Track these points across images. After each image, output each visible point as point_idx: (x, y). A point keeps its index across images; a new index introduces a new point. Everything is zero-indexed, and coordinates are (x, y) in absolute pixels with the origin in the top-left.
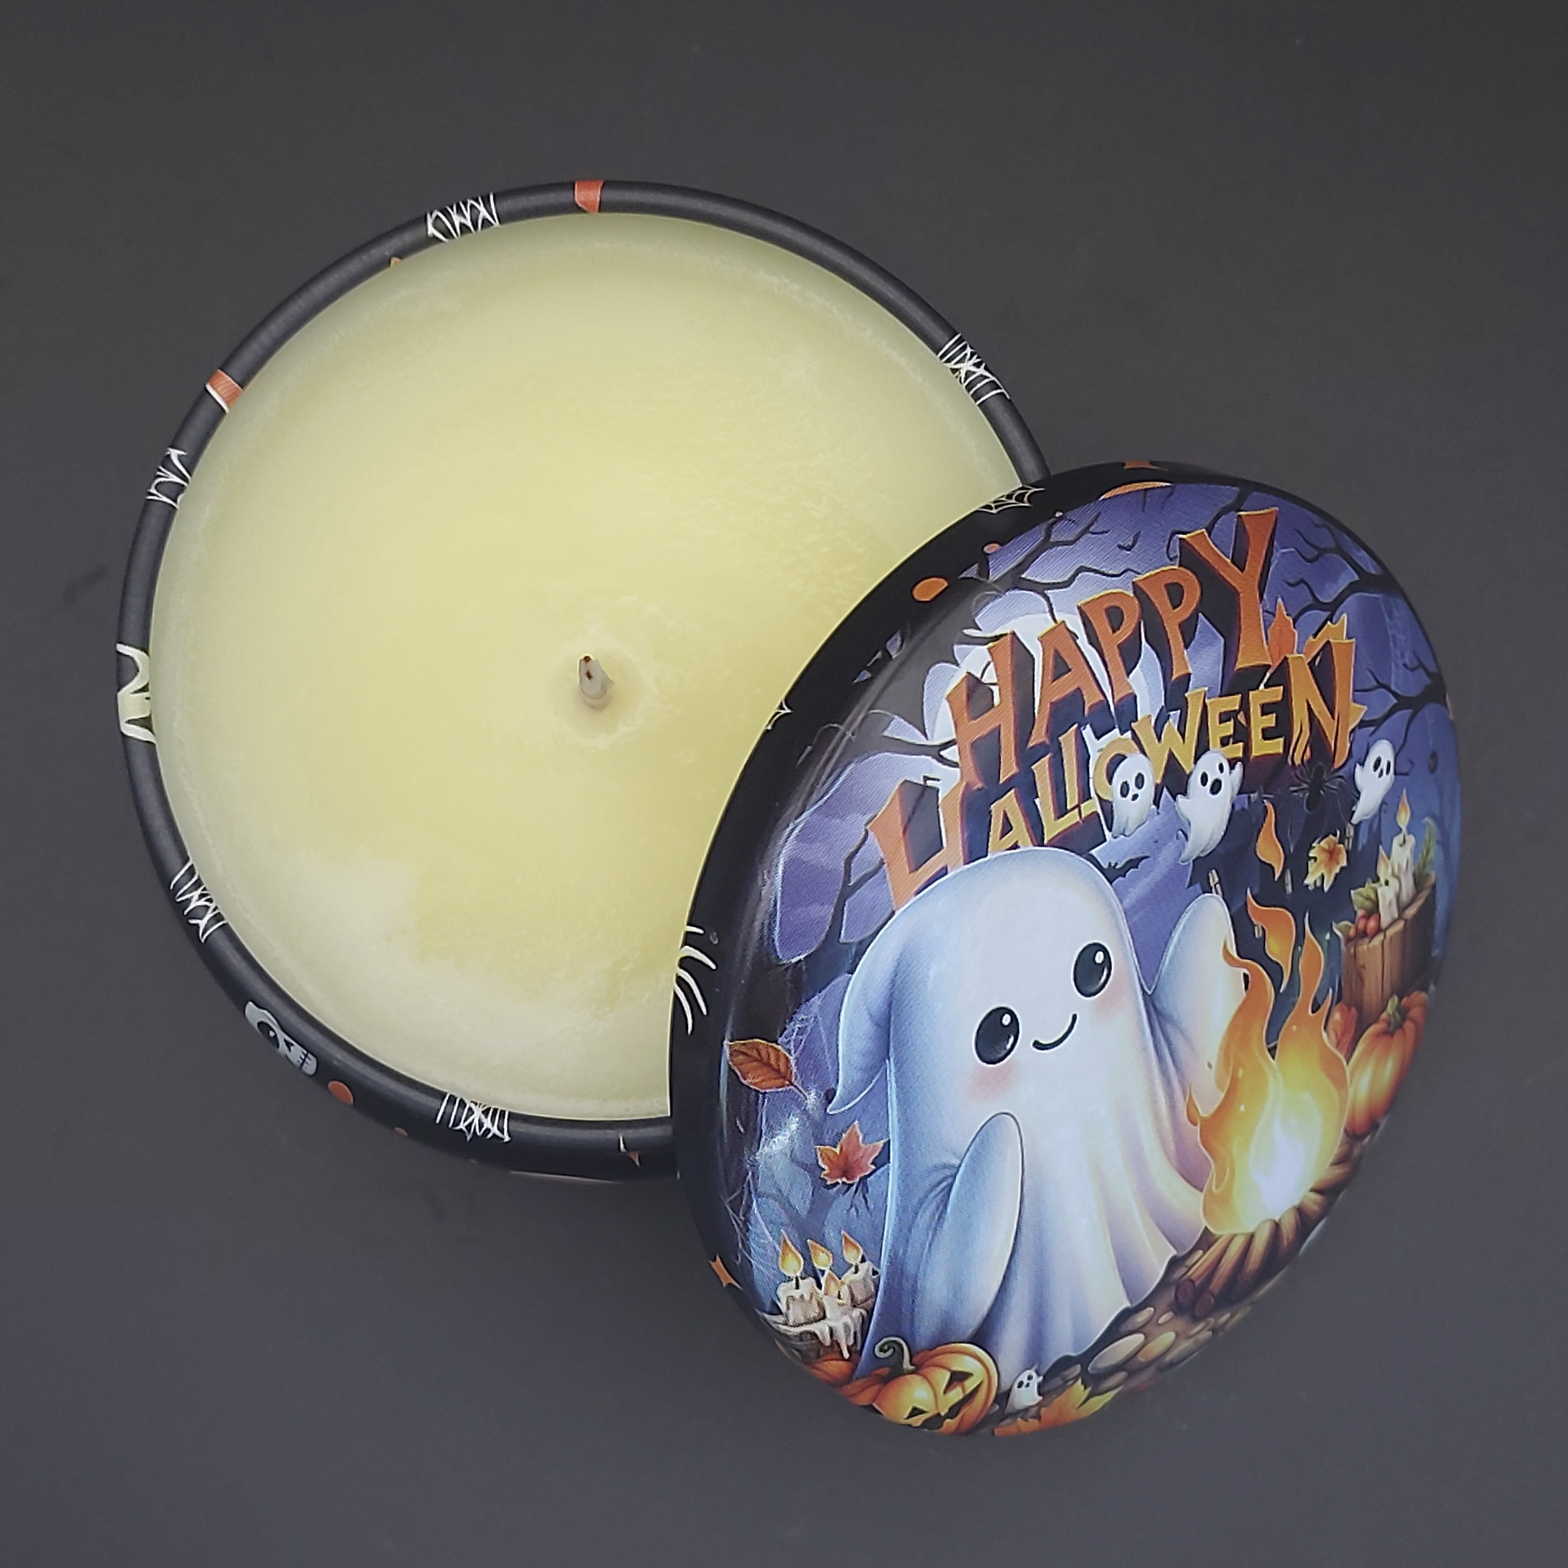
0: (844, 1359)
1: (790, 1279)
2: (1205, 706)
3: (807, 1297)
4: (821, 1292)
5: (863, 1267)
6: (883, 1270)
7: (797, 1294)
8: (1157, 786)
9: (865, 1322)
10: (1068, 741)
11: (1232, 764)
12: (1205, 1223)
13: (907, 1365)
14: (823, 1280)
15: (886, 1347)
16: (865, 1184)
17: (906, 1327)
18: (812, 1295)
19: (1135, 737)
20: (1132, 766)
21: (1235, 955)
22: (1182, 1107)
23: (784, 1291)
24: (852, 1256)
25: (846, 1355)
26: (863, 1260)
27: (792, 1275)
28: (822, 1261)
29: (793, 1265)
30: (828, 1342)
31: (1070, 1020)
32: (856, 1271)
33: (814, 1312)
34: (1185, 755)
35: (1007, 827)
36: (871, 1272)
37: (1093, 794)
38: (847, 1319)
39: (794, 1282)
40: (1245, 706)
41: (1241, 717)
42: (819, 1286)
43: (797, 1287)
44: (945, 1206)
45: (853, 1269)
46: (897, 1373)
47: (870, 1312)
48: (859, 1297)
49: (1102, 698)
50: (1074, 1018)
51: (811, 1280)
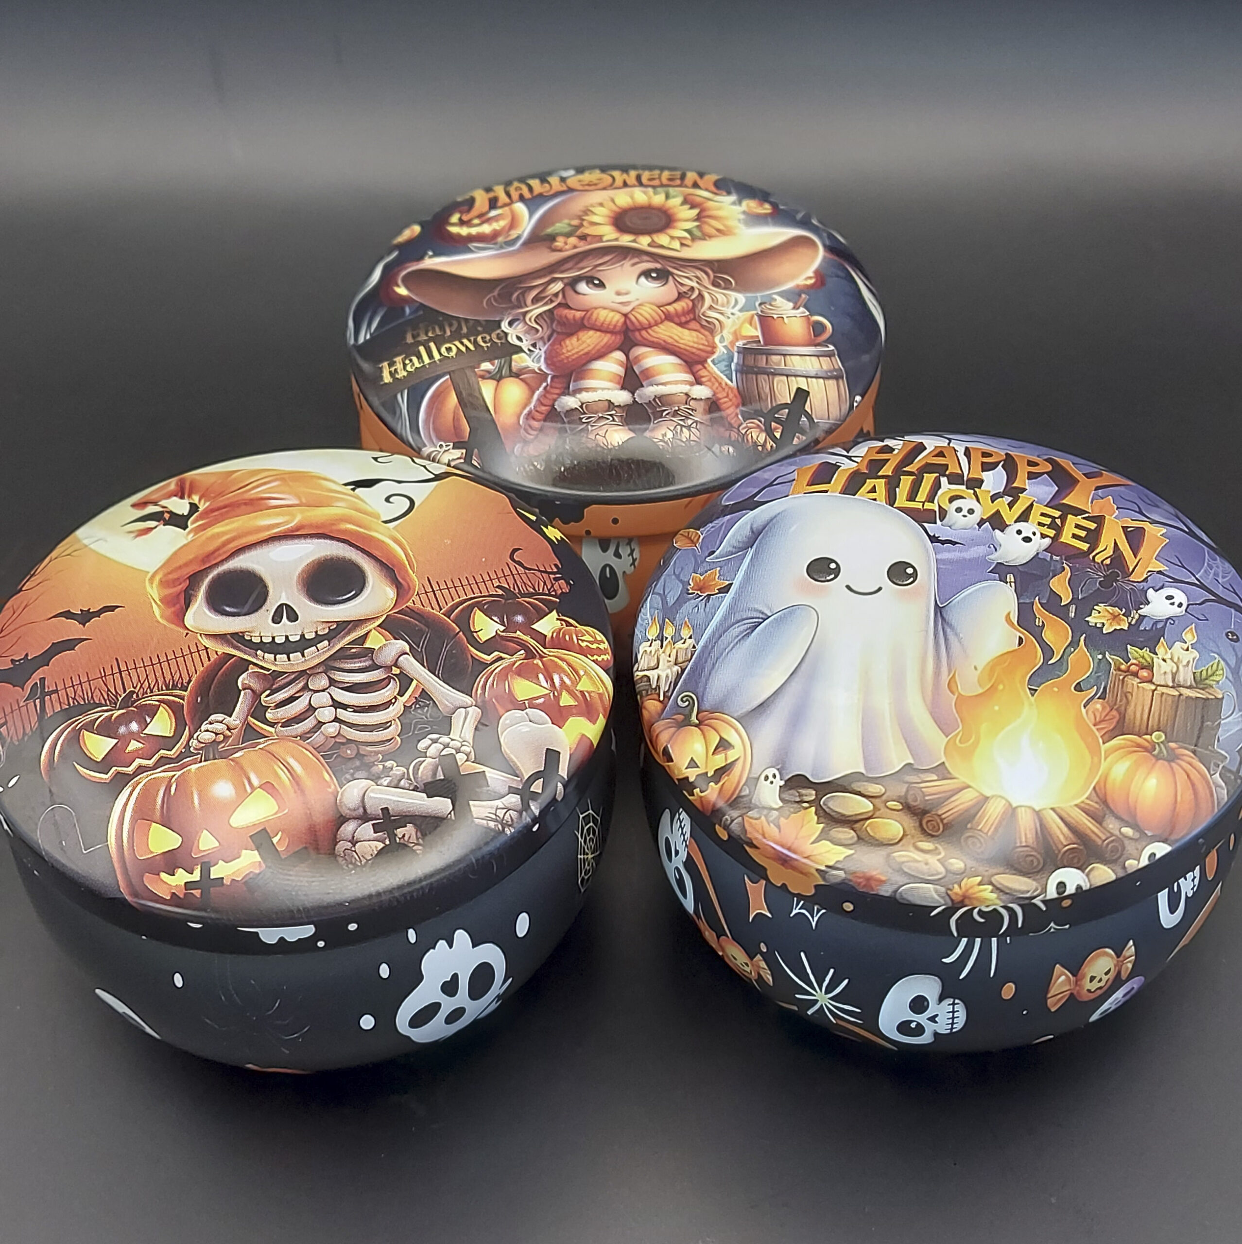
0: (660, 701)
1: (649, 640)
2: (1032, 505)
3: (653, 653)
4: (661, 651)
5: (689, 641)
6: (699, 648)
7: (649, 650)
8: (982, 519)
9: (679, 676)
10: (929, 479)
11: (1043, 536)
12: (943, 759)
13: (694, 718)
14: (665, 643)
15: (684, 699)
16: (709, 599)
17: (700, 690)
18: (656, 651)
19: (975, 494)
20: (967, 504)
21: (1016, 623)
22: (945, 678)
23: (644, 647)
24: (685, 633)
25: (662, 698)
26: (690, 638)
27: (650, 638)
28: (669, 632)
29: (653, 633)
30: (654, 686)
31: (876, 588)
32: (684, 643)
33: (653, 663)
34: (1009, 516)
35: (873, 490)
36: (692, 646)
37: (936, 501)
38: (669, 671)
39: (650, 642)
40: (1063, 518)
41: (1058, 521)
42: (662, 647)
43: (651, 646)
44: (753, 631)
45: (683, 641)
46: (686, 722)
47: (683, 671)
48: (680, 660)
49: (960, 472)
50: (880, 589)
51: (659, 642)
